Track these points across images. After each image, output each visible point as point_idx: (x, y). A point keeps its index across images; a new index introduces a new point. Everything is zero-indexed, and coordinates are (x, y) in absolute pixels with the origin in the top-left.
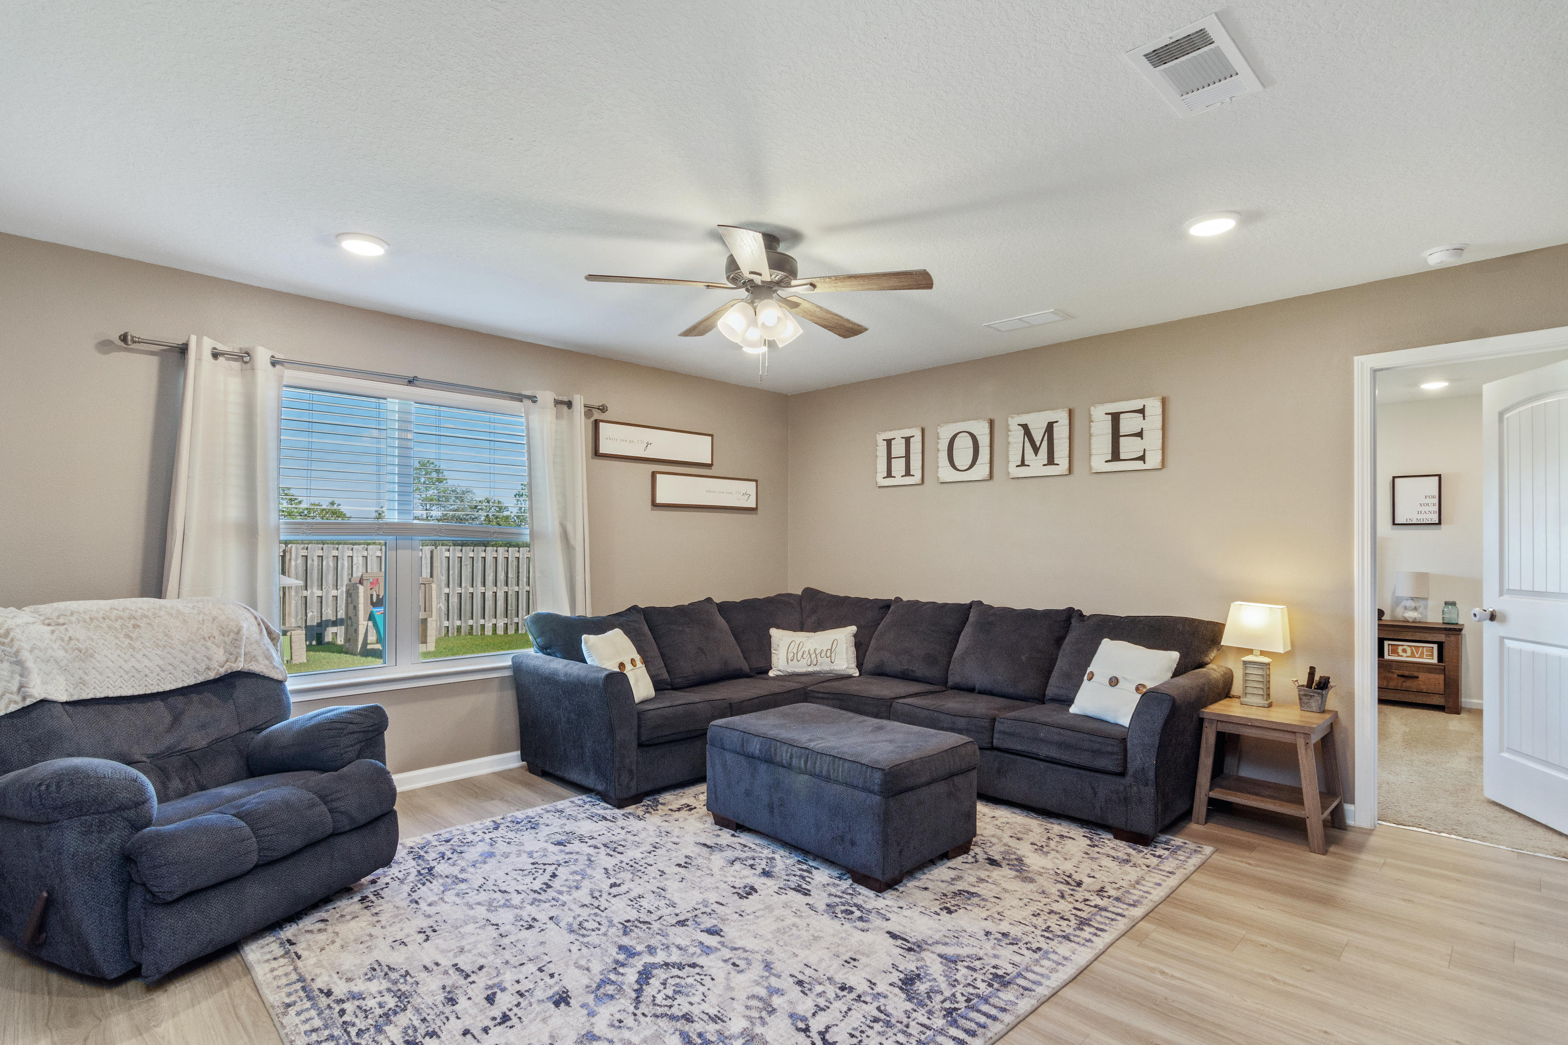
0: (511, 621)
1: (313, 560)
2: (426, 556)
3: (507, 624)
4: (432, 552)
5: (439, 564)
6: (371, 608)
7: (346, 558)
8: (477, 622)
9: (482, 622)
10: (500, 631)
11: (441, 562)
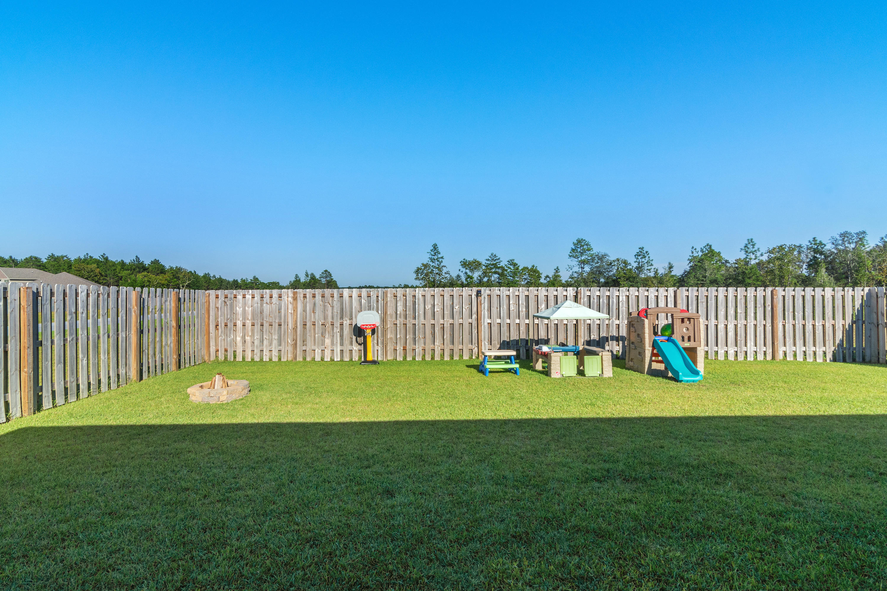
0: (741, 349)
1: (594, 299)
2: (671, 295)
3: (736, 352)
4: (675, 292)
5: (681, 302)
6: (654, 337)
7: (615, 297)
8: (711, 349)
9: (716, 349)
10: (731, 357)
11: (682, 300)
